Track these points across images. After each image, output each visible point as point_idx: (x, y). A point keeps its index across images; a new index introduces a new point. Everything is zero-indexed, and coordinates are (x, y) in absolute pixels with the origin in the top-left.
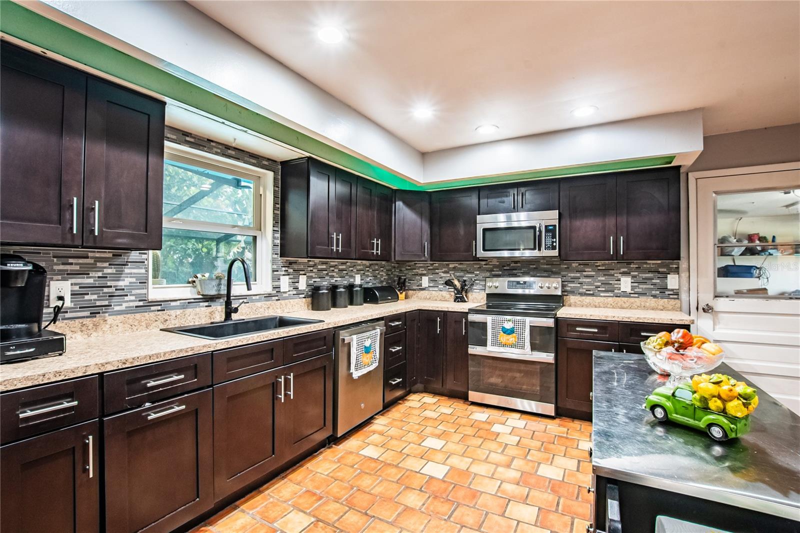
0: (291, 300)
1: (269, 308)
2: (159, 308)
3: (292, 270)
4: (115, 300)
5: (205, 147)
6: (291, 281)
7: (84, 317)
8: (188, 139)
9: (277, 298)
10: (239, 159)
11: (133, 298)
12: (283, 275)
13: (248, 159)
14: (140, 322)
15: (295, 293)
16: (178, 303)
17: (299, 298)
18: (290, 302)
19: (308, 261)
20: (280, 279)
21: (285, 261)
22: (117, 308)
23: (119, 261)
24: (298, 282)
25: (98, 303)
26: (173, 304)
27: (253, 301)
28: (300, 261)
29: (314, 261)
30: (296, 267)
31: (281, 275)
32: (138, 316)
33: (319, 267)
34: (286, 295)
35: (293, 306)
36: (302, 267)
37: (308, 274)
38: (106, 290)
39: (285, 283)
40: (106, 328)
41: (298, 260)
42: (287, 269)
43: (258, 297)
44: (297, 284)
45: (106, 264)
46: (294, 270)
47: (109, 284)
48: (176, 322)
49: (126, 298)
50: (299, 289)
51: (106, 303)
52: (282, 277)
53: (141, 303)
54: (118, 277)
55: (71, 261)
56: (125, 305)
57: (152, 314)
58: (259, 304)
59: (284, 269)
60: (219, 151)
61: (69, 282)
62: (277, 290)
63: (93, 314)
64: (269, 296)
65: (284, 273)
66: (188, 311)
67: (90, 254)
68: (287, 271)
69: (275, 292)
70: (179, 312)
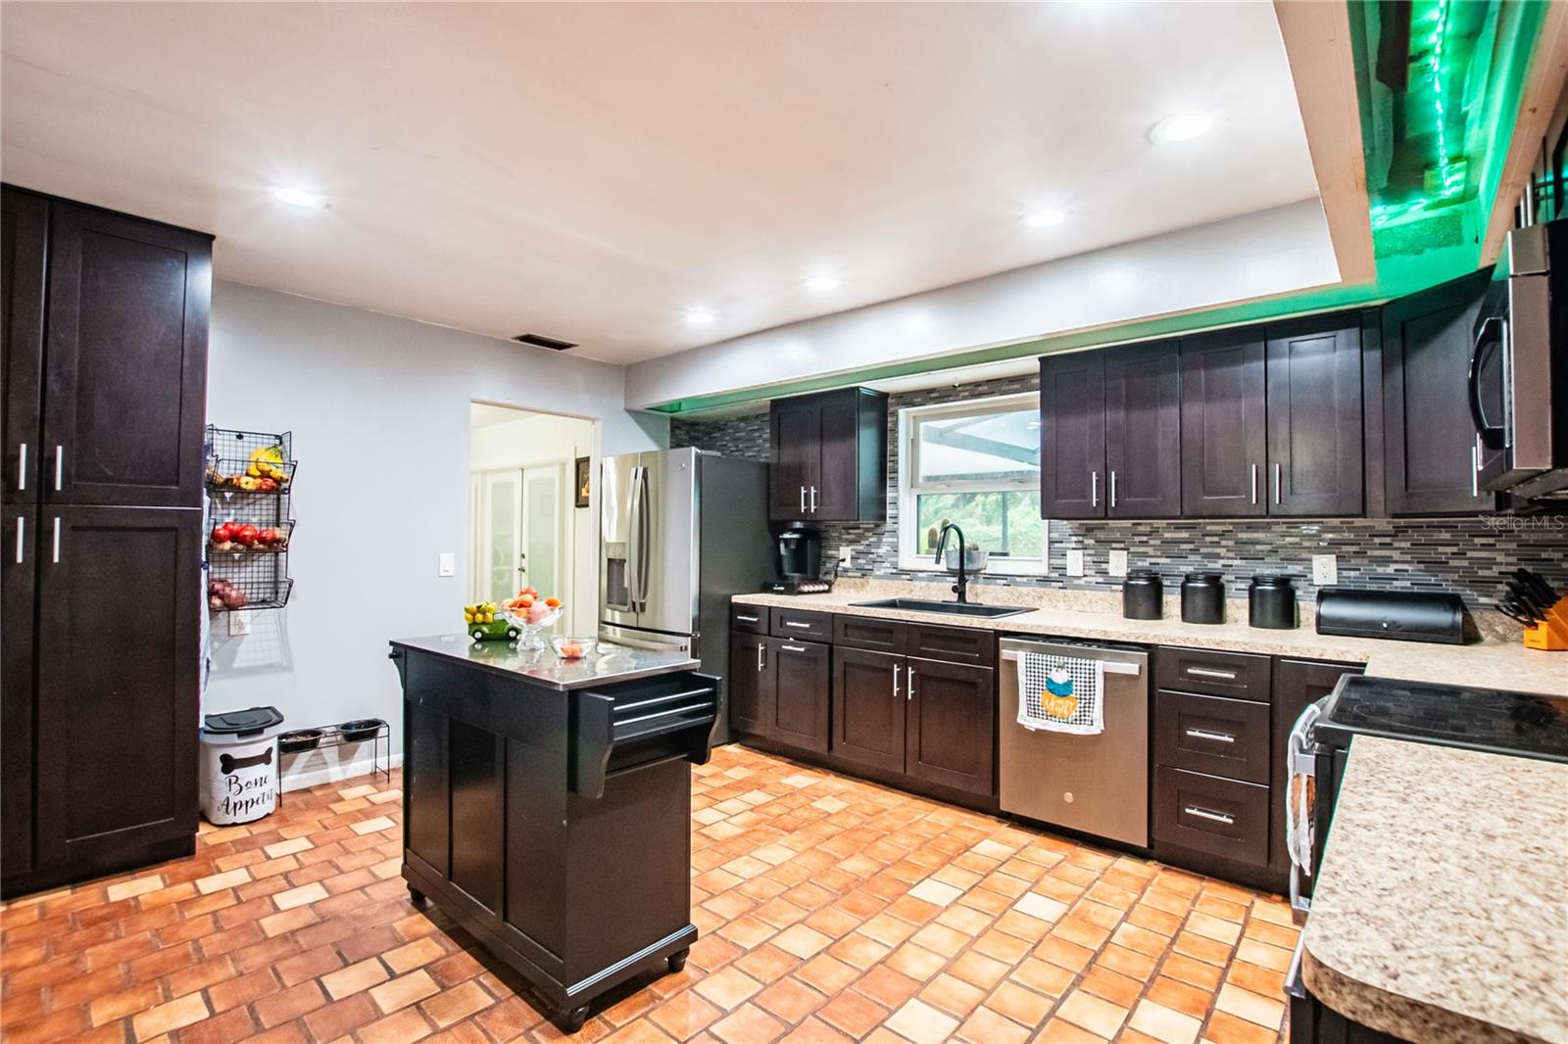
0: (1087, 592)
1: (1041, 597)
2: (908, 577)
3: (1092, 542)
4: (877, 565)
5: (950, 396)
6: (1088, 559)
7: (856, 577)
8: (933, 395)
9: (1060, 584)
10: (993, 393)
11: (889, 565)
12: (1073, 549)
13: (1007, 387)
14: (891, 587)
15: (1101, 580)
16: (925, 575)
17: (1112, 591)
18: (1085, 595)
19: (1133, 524)
20: (1065, 555)
21: (1077, 525)
22: (877, 573)
23: (879, 531)
24: (1108, 563)
25: (866, 567)
26: (920, 575)
27: (1017, 584)
28: (1111, 525)
29: (1152, 524)
30: (1102, 536)
31: (1068, 549)
32: (890, 582)
33: (1167, 535)
34: (1082, 582)
35: (1090, 602)
36: (1118, 535)
37: (1132, 549)
38: (870, 556)
39: (1075, 562)
40: (868, 588)
41: (1107, 524)
42: (1081, 538)
43: (1025, 579)
44: (1104, 566)
45: (871, 534)
46: (1096, 542)
47: (872, 551)
48: (921, 594)
49: (884, 565)
50: (1110, 574)
51: (870, 567)
52: (1069, 552)
53: (894, 571)
54: (878, 545)
55: (851, 531)
56: (883, 571)
57: (900, 582)
58: (1024, 590)
59: (1074, 539)
60: (967, 393)
61: (850, 548)
62: (1061, 571)
63: (864, 575)
64: (1045, 580)
65: (1074, 545)
66: (933, 584)
67: (861, 526)
68: (1082, 542)
69: (1057, 575)
70: (923, 584)
